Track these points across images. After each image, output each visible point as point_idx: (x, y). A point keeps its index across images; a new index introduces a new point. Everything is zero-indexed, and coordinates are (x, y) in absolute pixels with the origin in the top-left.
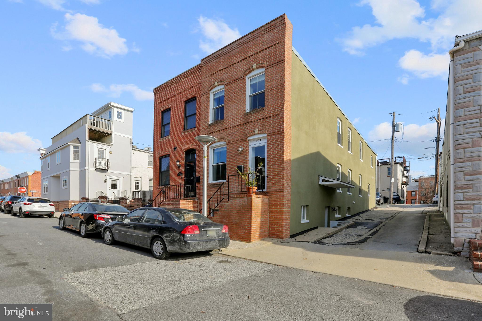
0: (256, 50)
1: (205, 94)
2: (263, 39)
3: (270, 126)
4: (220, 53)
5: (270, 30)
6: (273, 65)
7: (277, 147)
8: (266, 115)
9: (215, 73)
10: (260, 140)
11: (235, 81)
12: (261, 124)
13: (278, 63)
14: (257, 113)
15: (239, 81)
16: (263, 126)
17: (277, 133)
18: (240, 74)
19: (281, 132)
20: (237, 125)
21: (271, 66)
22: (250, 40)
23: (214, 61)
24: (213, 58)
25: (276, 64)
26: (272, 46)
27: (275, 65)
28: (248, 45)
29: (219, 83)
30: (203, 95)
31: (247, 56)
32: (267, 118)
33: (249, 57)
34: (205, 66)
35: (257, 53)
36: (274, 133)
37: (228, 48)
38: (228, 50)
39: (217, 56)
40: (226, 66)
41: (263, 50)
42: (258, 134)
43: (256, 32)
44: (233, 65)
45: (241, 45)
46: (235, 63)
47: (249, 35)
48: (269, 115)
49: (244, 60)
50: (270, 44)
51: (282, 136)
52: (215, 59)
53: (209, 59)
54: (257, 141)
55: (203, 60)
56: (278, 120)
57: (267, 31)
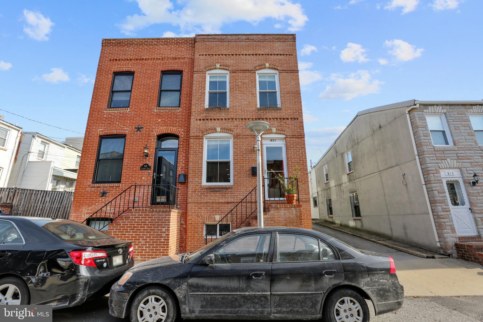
0: (267, 51)
1: (201, 72)
2: (275, 45)
3: (289, 128)
4: (224, 37)
5: (281, 41)
6: (287, 72)
7: (298, 151)
8: (284, 116)
9: (216, 55)
10: (274, 140)
11: (245, 72)
12: (278, 124)
13: (293, 72)
14: (273, 112)
15: (249, 73)
16: (280, 126)
17: (297, 137)
18: (249, 67)
19: (302, 136)
20: (248, 118)
21: (285, 71)
22: (260, 40)
23: (215, 43)
24: (213, 39)
25: (291, 72)
26: (283, 55)
27: (289, 72)
28: (258, 43)
29: (221, 67)
30: (197, 72)
31: (257, 53)
32: (284, 119)
33: (259, 55)
34: (200, 43)
35: (268, 55)
36: (293, 136)
37: (234, 37)
38: (234, 39)
39: (220, 39)
40: (231, 53)
41: (274, 55)
42: (276, 133)
43: (267, 37)
44: (239, 55)
45: (250, 40)
46: (243, 55)
47: (260, 36)
48: (287, 117)
49: (253, 55)
50: (282, 53)
51: (302, 140)
52: (216, 41)
53: (207, 38)
54: (271, 140)
55: (198, 35)
56: (297, 124)
57: (278, 40)
